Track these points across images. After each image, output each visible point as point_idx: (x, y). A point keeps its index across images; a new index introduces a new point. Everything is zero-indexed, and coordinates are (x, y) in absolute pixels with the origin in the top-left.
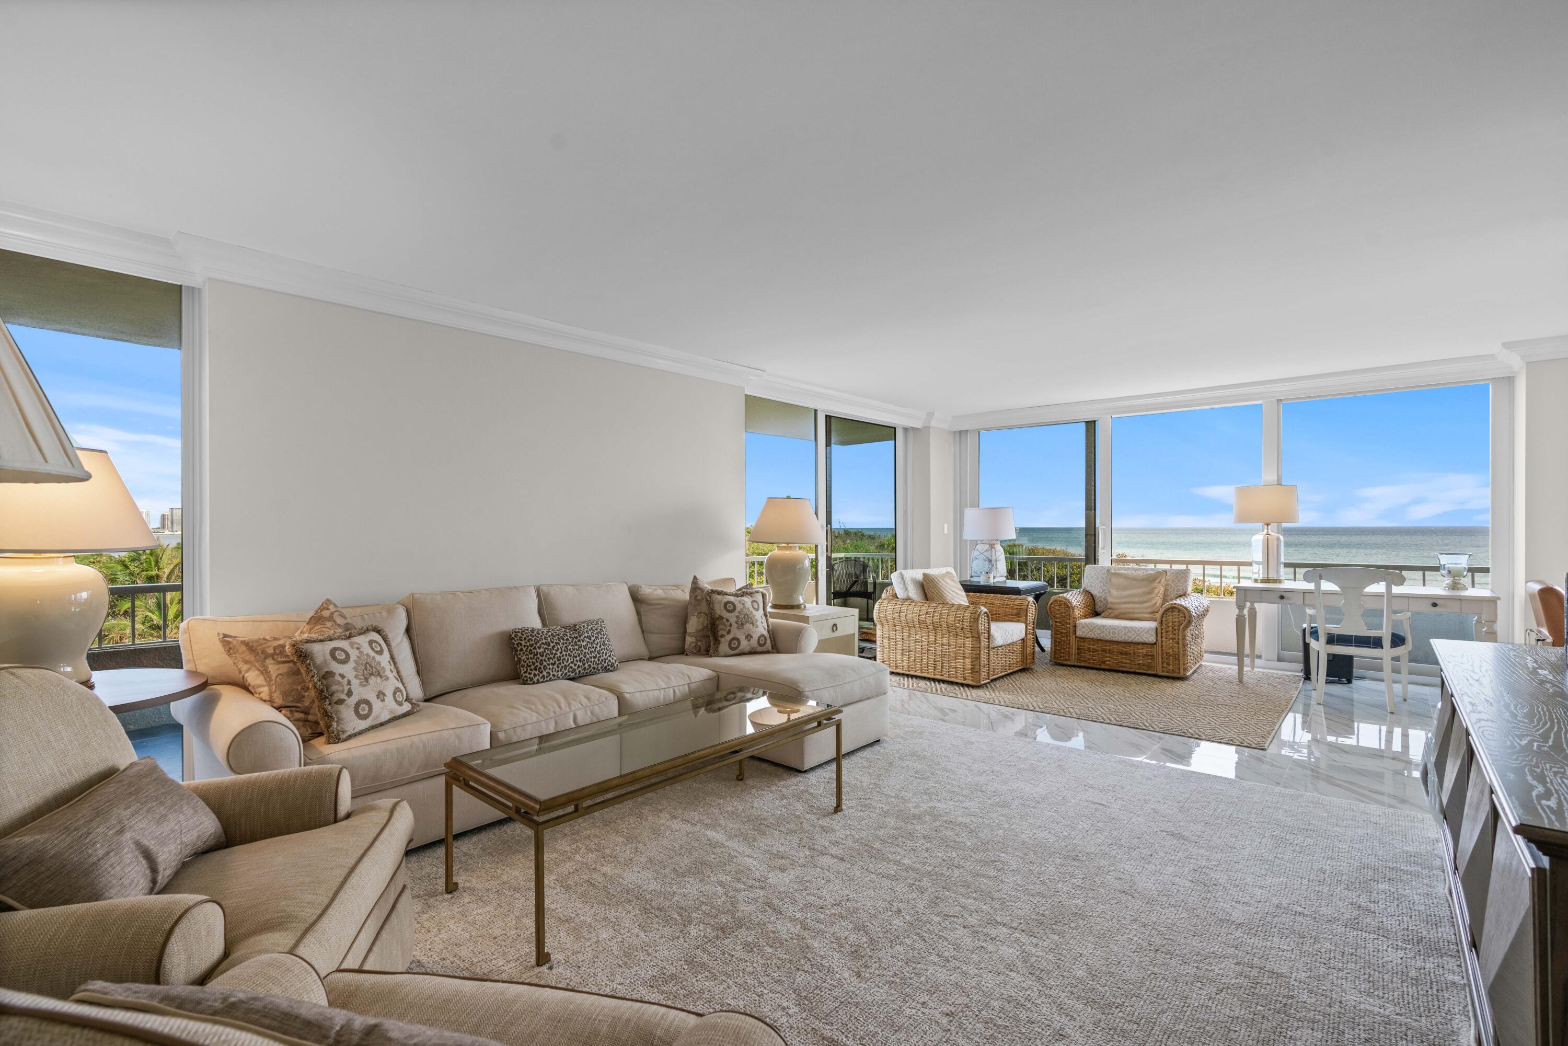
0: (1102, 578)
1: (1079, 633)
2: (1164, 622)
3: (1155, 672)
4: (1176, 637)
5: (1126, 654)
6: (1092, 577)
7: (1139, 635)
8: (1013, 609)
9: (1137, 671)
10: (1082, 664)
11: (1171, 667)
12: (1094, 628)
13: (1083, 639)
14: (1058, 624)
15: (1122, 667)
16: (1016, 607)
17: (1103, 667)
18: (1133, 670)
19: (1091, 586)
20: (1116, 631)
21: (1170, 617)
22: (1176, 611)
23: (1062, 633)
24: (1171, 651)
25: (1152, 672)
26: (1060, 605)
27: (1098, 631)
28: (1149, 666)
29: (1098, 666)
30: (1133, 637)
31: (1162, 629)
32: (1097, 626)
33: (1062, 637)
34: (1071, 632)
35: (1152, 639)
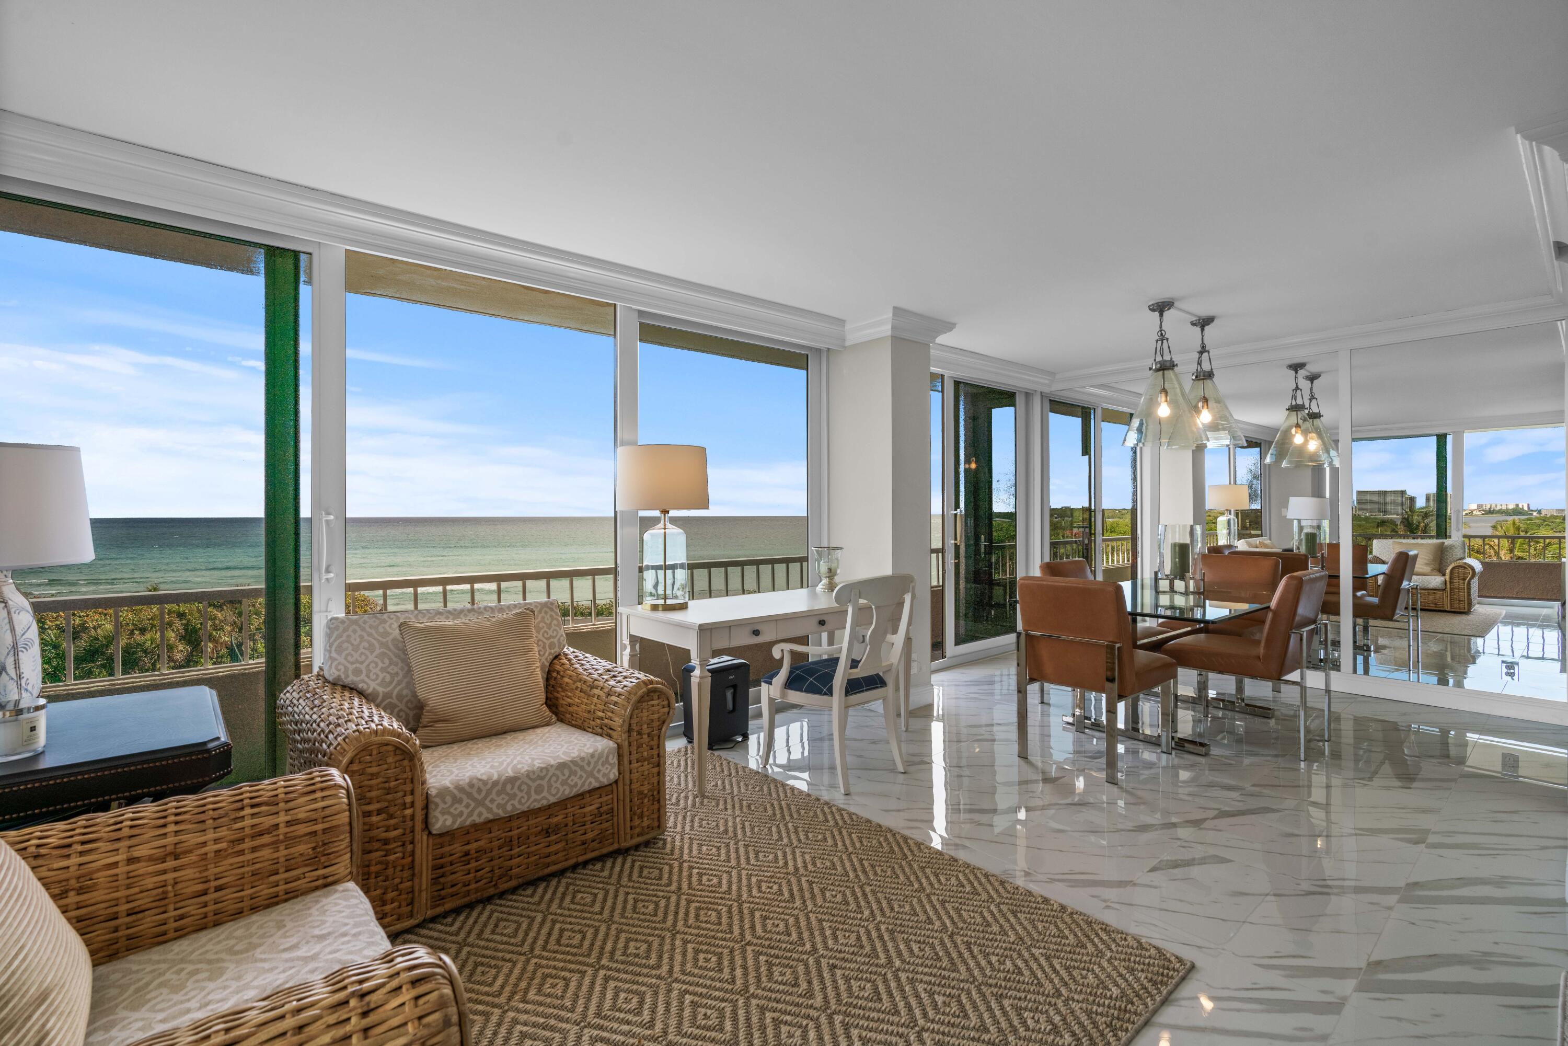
0: (382, 644)
1: (441, 821)
2: (634, 727)
3: (616, 846)
4: (655, 752)
5: (556, 829)
6: (356, 648)
7: (591, 774)
8: (290, 840)
9: (581, 859)
10: (449, 906)
11: (646, 822)
12: (489, 792)
13: (448, 835)
14: (374, 819)
15: (548, 865)
16: (302, 829)
17: (503, 886)
18: (572, 862)
19: (357, 672)
20: (544, 783)
21: (645, 714)
22: (655, 697)
23: (386, 842)
24: (645, 789)
25: (611, 849)
26: (382, 760)
27: (499, 800)
28: (601, 839)
29: (492, 891)
30: (580, 783)
31: (630, 745)
32: (495, 783)
33: (388, 853)
34: (419, 826)
35: (613, 774)
